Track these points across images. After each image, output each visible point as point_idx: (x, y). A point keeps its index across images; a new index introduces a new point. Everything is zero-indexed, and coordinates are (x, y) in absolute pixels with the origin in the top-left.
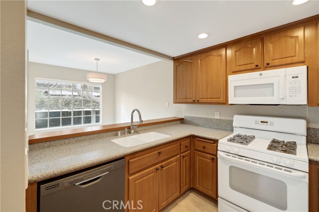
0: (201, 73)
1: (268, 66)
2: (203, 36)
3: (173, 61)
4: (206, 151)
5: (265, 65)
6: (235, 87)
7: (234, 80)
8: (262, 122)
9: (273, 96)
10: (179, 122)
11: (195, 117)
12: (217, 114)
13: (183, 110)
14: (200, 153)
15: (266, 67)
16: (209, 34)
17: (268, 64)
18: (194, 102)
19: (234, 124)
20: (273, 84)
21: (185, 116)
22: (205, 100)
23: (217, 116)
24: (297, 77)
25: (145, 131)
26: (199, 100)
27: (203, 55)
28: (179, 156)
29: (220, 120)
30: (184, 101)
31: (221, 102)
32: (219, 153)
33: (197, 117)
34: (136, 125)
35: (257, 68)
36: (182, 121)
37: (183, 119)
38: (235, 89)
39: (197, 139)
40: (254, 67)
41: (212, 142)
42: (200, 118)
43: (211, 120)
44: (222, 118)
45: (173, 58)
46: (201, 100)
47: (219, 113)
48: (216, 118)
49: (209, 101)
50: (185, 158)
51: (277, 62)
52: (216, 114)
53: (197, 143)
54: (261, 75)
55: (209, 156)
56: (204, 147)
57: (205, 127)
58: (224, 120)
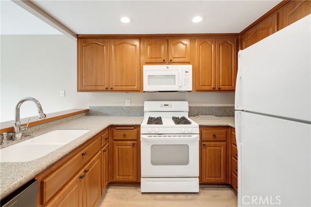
0: (115, 60)
1: (171, 62)
2: (125, 20)
3: (76, 39)
4: (127, 138)
5: (169, 61)
6: (149, 76)
7: (148, 70)
8: (165, 105)
9: (175, 84)
10: (84, 114)
11: (104, 107)
12: (128, 102)
13: (88, 100)
14: (119, 142)
15: (170, 63)
16: (132, 20)
17: (171, 60)
18: (107, 90)
19: (145, 109)
20: (175, 76)
21: (90, 107)
22: (119, 88)
23: (127, 104)
24: (188, 72)
25: (45, 131)
26: (113, 87)
27: (118, 42)
28: (100, 151)
29: (130, 107)
30: (94, 88)
31: (136, 89)
32: (142, 136)
33: (106, 107)
34: (26, 125)
35: (164, 62)
36: (87, 113)
37: (88, 110)
38: (148, 78)
39: (116, 128)
40: (162, 61)
41: (133, 128)
42: (109, 108)
43: (122, 108)
44: (133, 105)
45: (77, 35)
46: (115, 88)
47: (129, 101)
48: (127, 105)
49: (124, 88)
50: (105, 153)
51: (176, 60)
52: (126, 101)
53: (116, 132)
54: (168, 68)
55: (129, 142)
56: (124, 135)
57: (115, 115)
58: (134, 107)
